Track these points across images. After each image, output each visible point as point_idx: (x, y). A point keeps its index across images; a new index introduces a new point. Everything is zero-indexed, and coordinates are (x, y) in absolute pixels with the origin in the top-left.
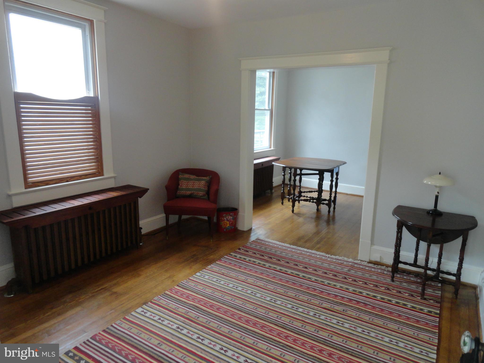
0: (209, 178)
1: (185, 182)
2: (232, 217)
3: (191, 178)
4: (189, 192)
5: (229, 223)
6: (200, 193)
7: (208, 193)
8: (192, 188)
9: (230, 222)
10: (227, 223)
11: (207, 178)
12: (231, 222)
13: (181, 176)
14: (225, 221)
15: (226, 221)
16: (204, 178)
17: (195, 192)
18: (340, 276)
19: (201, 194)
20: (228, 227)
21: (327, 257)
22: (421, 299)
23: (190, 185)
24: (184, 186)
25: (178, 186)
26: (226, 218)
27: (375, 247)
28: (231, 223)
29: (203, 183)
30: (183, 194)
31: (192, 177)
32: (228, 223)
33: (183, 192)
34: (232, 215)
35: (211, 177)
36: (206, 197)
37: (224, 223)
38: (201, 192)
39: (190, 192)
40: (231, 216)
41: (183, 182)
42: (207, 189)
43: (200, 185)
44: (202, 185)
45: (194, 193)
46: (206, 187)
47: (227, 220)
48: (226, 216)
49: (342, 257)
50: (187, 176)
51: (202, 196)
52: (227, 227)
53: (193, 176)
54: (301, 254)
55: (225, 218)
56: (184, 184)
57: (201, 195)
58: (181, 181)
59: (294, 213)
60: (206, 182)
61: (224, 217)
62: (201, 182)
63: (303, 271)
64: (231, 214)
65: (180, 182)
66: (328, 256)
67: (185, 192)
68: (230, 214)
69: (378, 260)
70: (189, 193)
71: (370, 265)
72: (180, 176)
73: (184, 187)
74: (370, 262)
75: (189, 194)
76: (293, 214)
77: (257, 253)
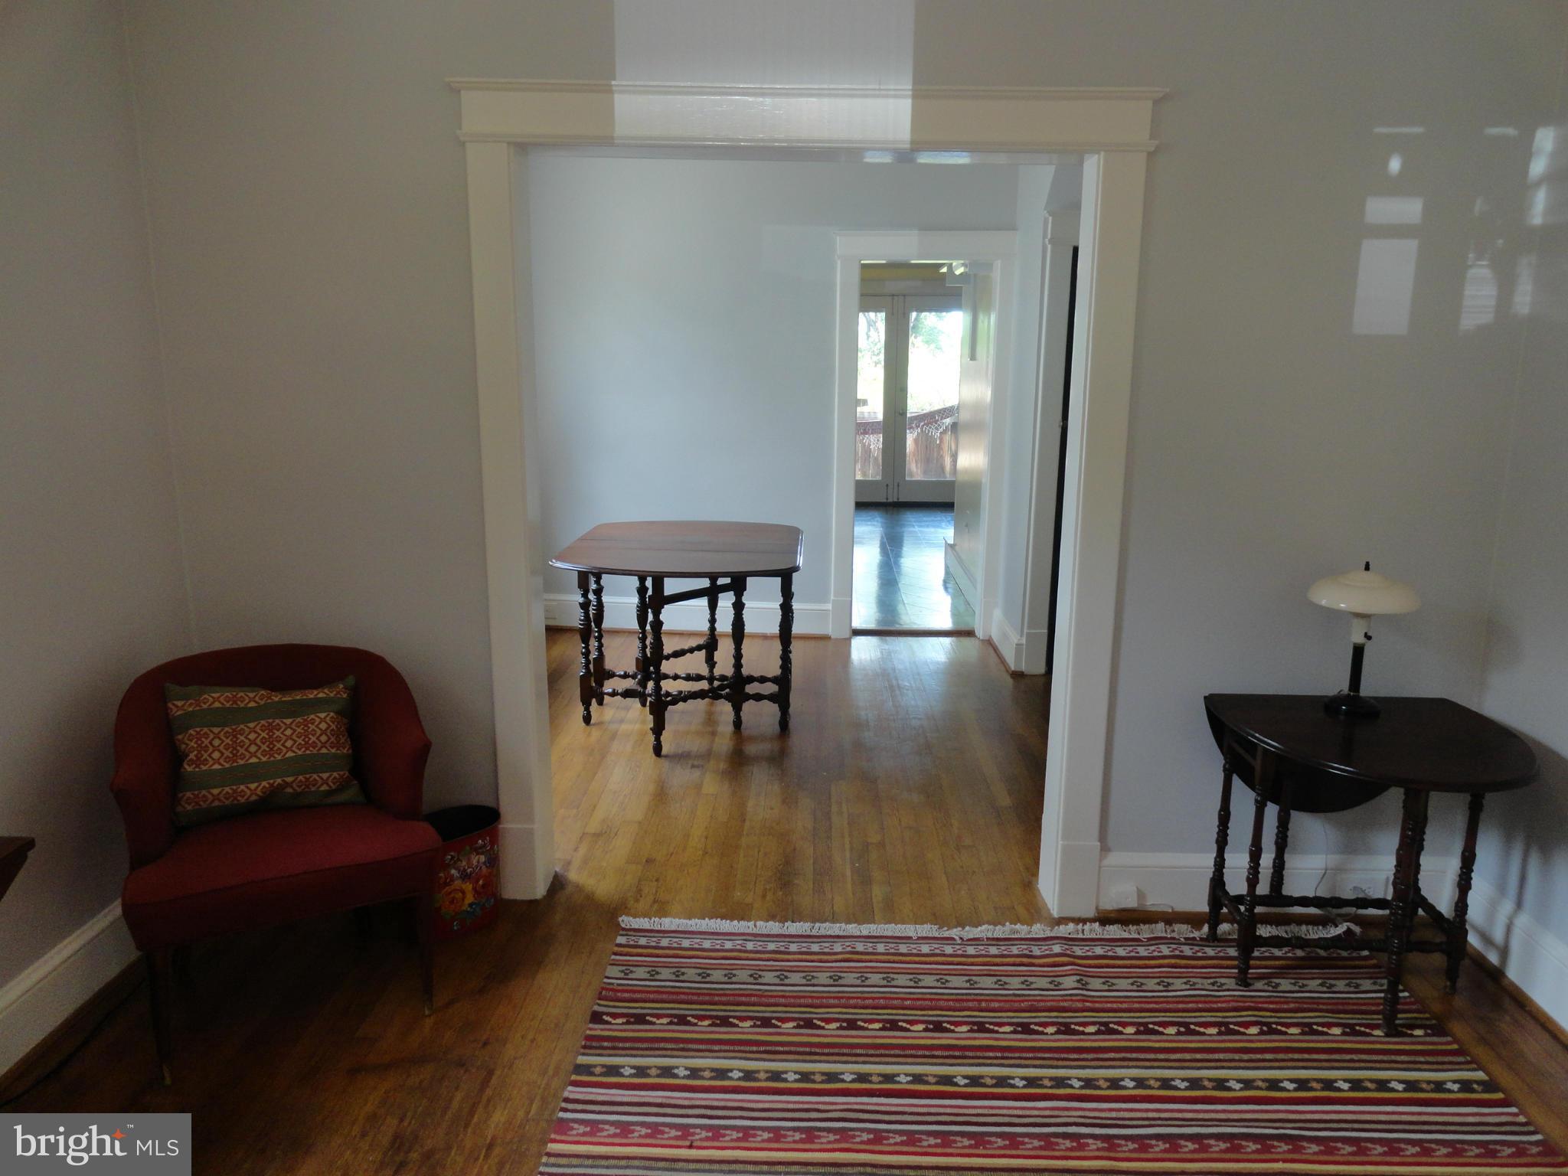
0: (345, 688)
1: (217, 736)
2: (483, 858)
3: (245, 708)
4: (253, 786)
5: (474, 889)
6: (320, 782)
7: (359, 767)
8: (264, 759)
9: (477, 882)
10: (463, 892)
11: (337, 692)
12: (481, 882)
13: (179, 703)
14: (456, 882)
15: (458, 883)
16: (321, 695)
17: (289, 779)
18: (1085, 1024)
19: (325, 782)
20: (470, 905)
21: (953, 939)
22: (1387, 1035)
23: (253, 749)
24: (216, 755)
25: (181, 765)
26: (456, 869)
27: (1115, 858)
28: (483, 886)
29: (323, 721)
30: (216, 803)
31: (251, 698)
32: (468, 887)
33: (215, 791)
34: (484, 846)
35: (351, 680)
36: (352, 793)
37: (450, 893)
38: (325, 776)
39: (264, 784)
40: (478, 854)
41: (206, 736)
42: (350, 751)
43: (313, 739)
44: (324, 732)
45: (287, 784)
46: (342, 741)
47: (465, 876)
48: (459, 860)
49: (1004, 925)
50: (217, 698)
51: (330, 793)
52: (465, 907)
53: (251, 695)
54: (853, 956)
55: (453, 871)
56: (216, 749)
57: (324, 788)
58: (191, 732)
59: (666, 756)
60: (337, 713)
61: (446, 867)
62: (312, 722)
63: (947, 1053)
64: (480, 841)
65: (188, 741)
66: (957, 938)
67: (227, 789)
68: (477, 843)
69: (1131, 903)
70: (252, 790)
71: (1114, 931)
72: (179, 707)
73: (216, 761)
74: (1105, 919)
75: (254, 798)
76: (661, 761)
77: (693, 1016)
